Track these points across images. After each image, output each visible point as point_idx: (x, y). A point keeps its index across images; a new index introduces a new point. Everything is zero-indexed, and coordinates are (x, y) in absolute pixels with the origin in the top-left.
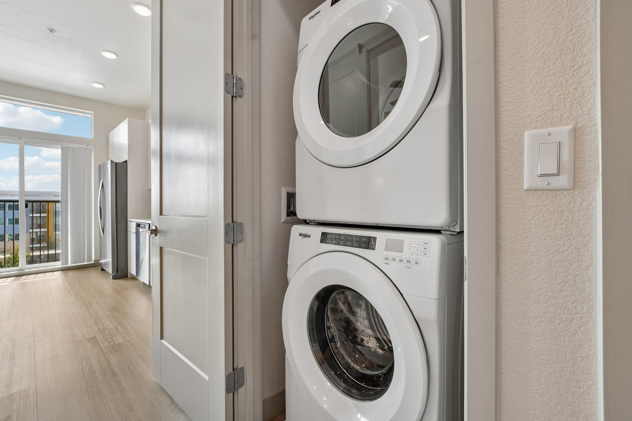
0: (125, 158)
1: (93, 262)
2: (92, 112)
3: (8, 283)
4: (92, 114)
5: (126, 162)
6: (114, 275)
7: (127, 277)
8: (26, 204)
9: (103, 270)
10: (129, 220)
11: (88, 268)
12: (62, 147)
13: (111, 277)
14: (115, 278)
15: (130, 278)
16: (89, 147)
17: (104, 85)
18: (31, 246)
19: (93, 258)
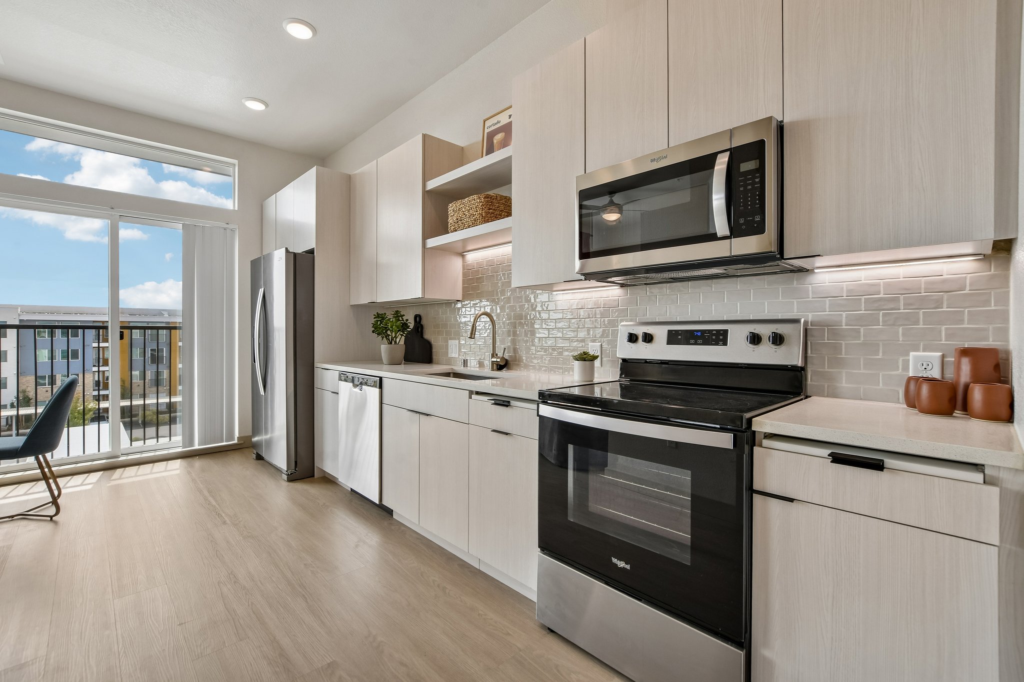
0: (311, 244)
1: (236, 441)
2: (236, 162)
3: (90, 487)
4: (235, 165)
5: (311, 252)
6: (291, 474)
7: (314, 476)
8: (121, 332)
9: (259, 457)
10: (317, 364)
11: (228, 452)
12: (183, 225)
13: (285, 477)
14: (292, 478)
15: (318, 478)
16: (230, 226)
17: (266, 105)
18: (96, 393)
19: (237, 434)
